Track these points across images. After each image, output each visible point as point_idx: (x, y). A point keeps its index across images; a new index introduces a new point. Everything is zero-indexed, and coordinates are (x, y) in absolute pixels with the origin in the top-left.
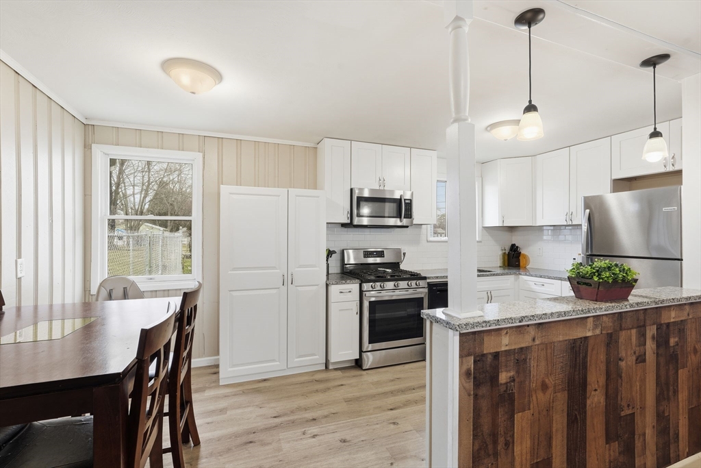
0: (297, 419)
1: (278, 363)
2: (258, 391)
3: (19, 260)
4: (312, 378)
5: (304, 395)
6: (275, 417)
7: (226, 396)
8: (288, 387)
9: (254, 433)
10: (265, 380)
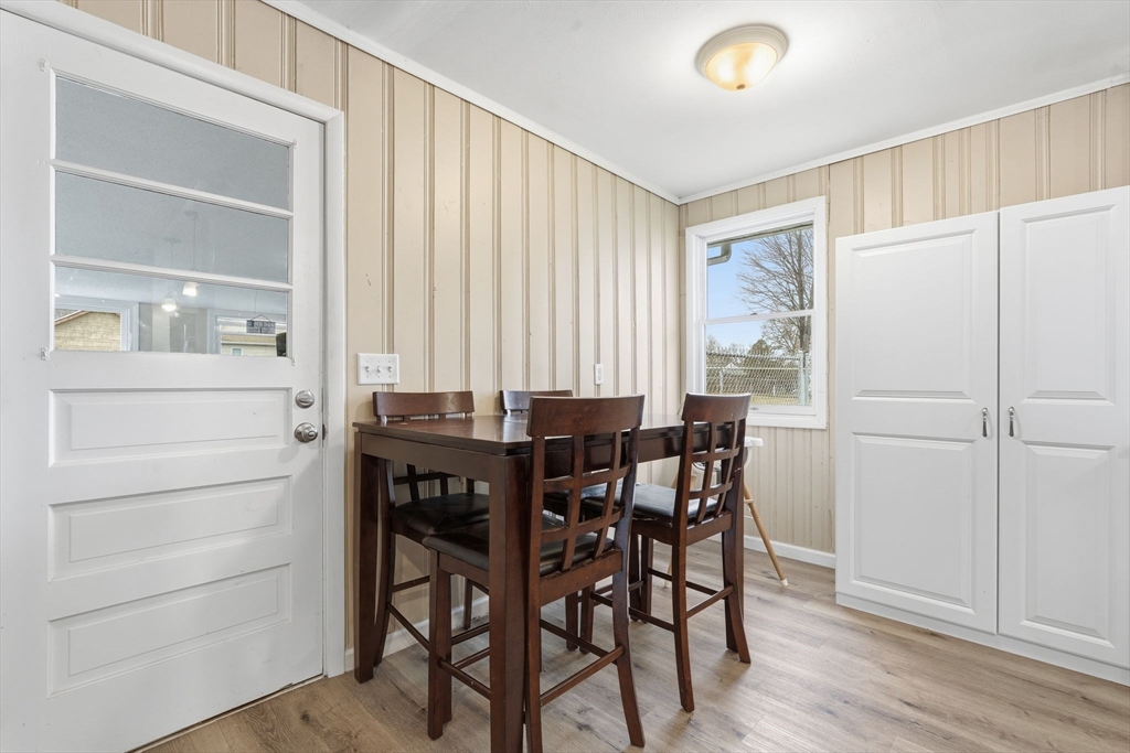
0: (963, 738)
1: (970, 611)
2: (905, 645)
3: (597, 366)
4: (1076, 688)
5: (1021, 708)
6: (909, 704)
7: (835, 624)
8: (987, 673)
9: (846, 702)
10: (933, 634)
